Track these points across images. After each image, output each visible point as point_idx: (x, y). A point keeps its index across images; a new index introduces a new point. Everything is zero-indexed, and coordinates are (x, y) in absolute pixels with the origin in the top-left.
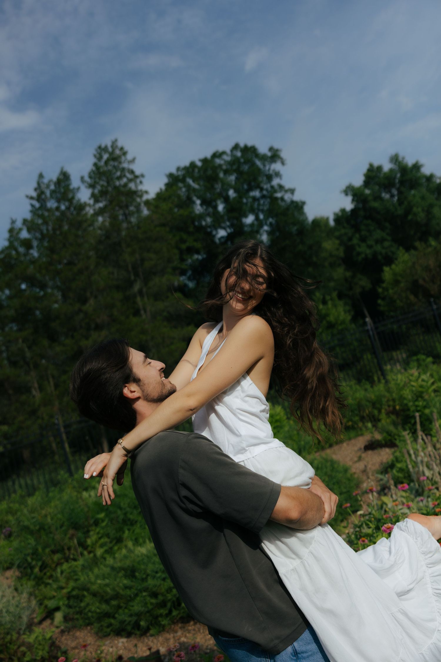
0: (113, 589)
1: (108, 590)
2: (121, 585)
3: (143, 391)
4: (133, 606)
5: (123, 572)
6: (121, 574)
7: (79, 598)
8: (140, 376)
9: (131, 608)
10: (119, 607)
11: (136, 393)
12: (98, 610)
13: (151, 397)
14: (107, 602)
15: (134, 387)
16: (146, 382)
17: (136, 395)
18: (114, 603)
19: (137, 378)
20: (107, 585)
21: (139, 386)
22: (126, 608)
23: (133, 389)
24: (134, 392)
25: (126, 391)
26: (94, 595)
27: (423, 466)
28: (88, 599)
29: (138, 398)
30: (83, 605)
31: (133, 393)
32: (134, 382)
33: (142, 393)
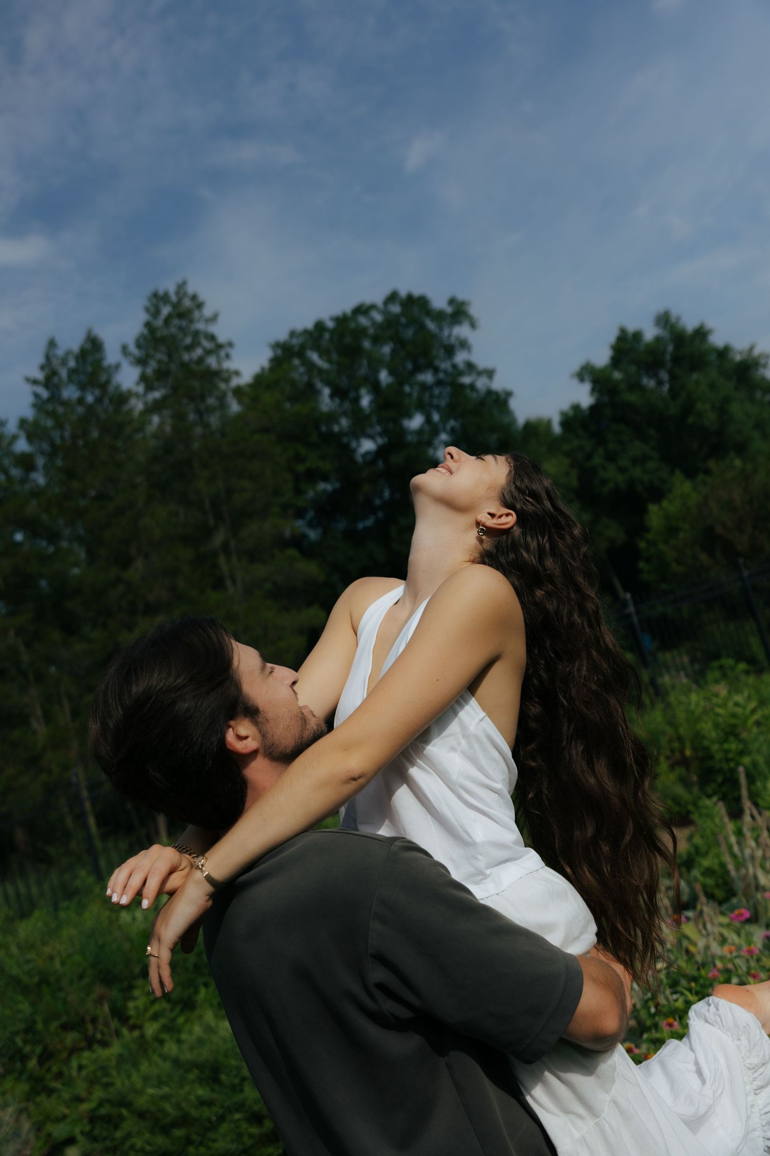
0: (178, 1106)
1: (168, 1107)
2: (192, 1097)
3: (264, 736)
4: (214, 1141)
5: (196, 1072)
6: (191, 1076)
7: (113, 1122)
8: (258, 702)
9: (211, 1144)
10: (189, 1141)
11: (249, 739)
12: (148, 1148)
13: (279, 750)
14: (165, 1130)
15: (244, 727)
16: (270, 715)
17: (251, 744)
18: (179, 1133)
20: (165, 1098)
21: (255, 723)
22: (201, 1144)
23: (243, 731)
24: (246, 738)
25: (230, 736)
26: (141, 1115)
27: (754, 866)
28: (130, 1124)
29: (255, 753)
30: (118, 1134)
31: (245, 742)
32: (246, 715)
33: (263, 740)
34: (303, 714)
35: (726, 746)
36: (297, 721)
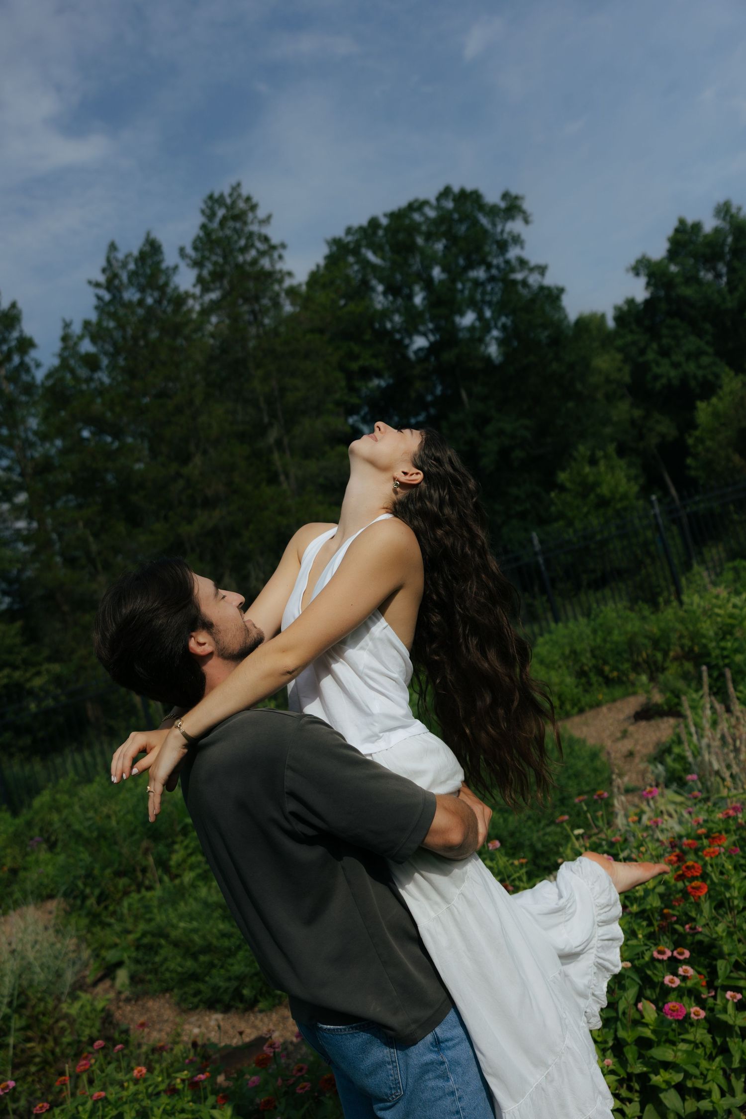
0: (204, 937)
1: (196, 938)
2: (215, 930)
3: (217, 642)
4: (232, 965)
5: (220, 911)
6: (216, 914)
7: (152, 949)
8: (213, 619)
9: (229, 968)
10: (212, 965)
11: (207, 645)
12: (179, 969)
13: (229, 651)
14: (195, 956)
15: (202, 637)
16: (221, 628)
17: (208, 649)
18: (202, 958)
19: (208, 622)
20: (195, 931)
21: (211, 634)
22: (222, 967)
23: (201, 639)
24: (204, 644)
25: (192, 644)
26: (176, 944)
27: (709, 753)
28: (166, 950)
29: (210, 655)
30: (157, 959)
31: (203, 647)
32: (203, 628)
33: (216, 645)
34: (246, 626)
35: (722, 644)
36: (242, 632)
